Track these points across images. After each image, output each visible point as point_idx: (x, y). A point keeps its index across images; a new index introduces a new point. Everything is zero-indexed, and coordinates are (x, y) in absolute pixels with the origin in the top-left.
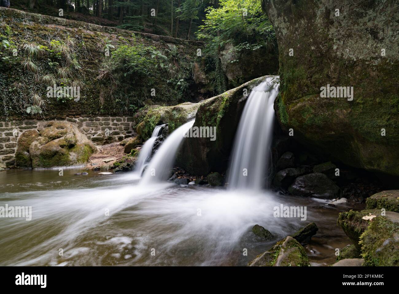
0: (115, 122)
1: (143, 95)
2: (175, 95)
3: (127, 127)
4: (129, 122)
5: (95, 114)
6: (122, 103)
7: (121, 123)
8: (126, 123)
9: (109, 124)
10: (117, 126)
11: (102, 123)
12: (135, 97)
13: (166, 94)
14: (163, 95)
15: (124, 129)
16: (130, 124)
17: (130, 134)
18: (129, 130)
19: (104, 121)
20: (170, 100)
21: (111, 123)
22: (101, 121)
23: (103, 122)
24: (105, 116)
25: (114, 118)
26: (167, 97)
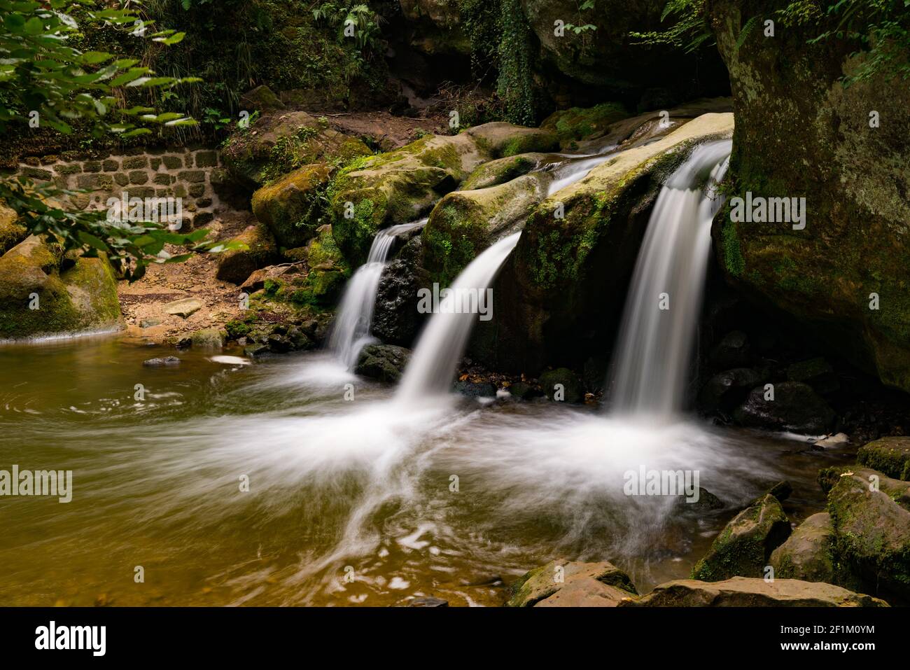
0: (162, 169)
1: (240, 72)
2: (338, 61)
3: (198, 187)
4: (203, 169)
5: (103, 148)
6: (181, 105)
7: (180, 174)
8: (196, 172)
9: (145, 180)
10: (168, 184)
11: (126, 178)
12: (218, 80)
13: (312, 62)
14: (300, 65)
15: (191, 194)
16: (208, 174)
17: (209, 210)
18: (205, 197)
19: (130, 171)
20: (323, 83)
21: (151, 174)
22: (120, 171)
23: (127, 173)
24: (133, 154)
25: (159, 157)
26: (315, 71)
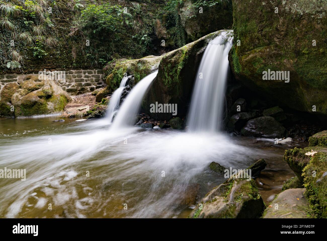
0: (87, 74)
1: (111, 50)
2: (140, 49)
3: (97, 79)
4: (99, 75)
5: (69, 68)
6: (92, 57)
7: (92, 76)
8: (97, 75)
9: (81, 77)
10: (88, 78)
11: (75, 76)
12: (104, 51)
13: (132, 49)
14: (128, 49)
15: (95, 81)
16: (101, 76)
17: (101, 85)
18: (100, 82)
19: (77, 74)
20: (135, 54)
21: (83, 75)
22: (74, 74)
23: (76, 75)
24: (78, 70)
25: (86, 71)
26: (133, 51)
